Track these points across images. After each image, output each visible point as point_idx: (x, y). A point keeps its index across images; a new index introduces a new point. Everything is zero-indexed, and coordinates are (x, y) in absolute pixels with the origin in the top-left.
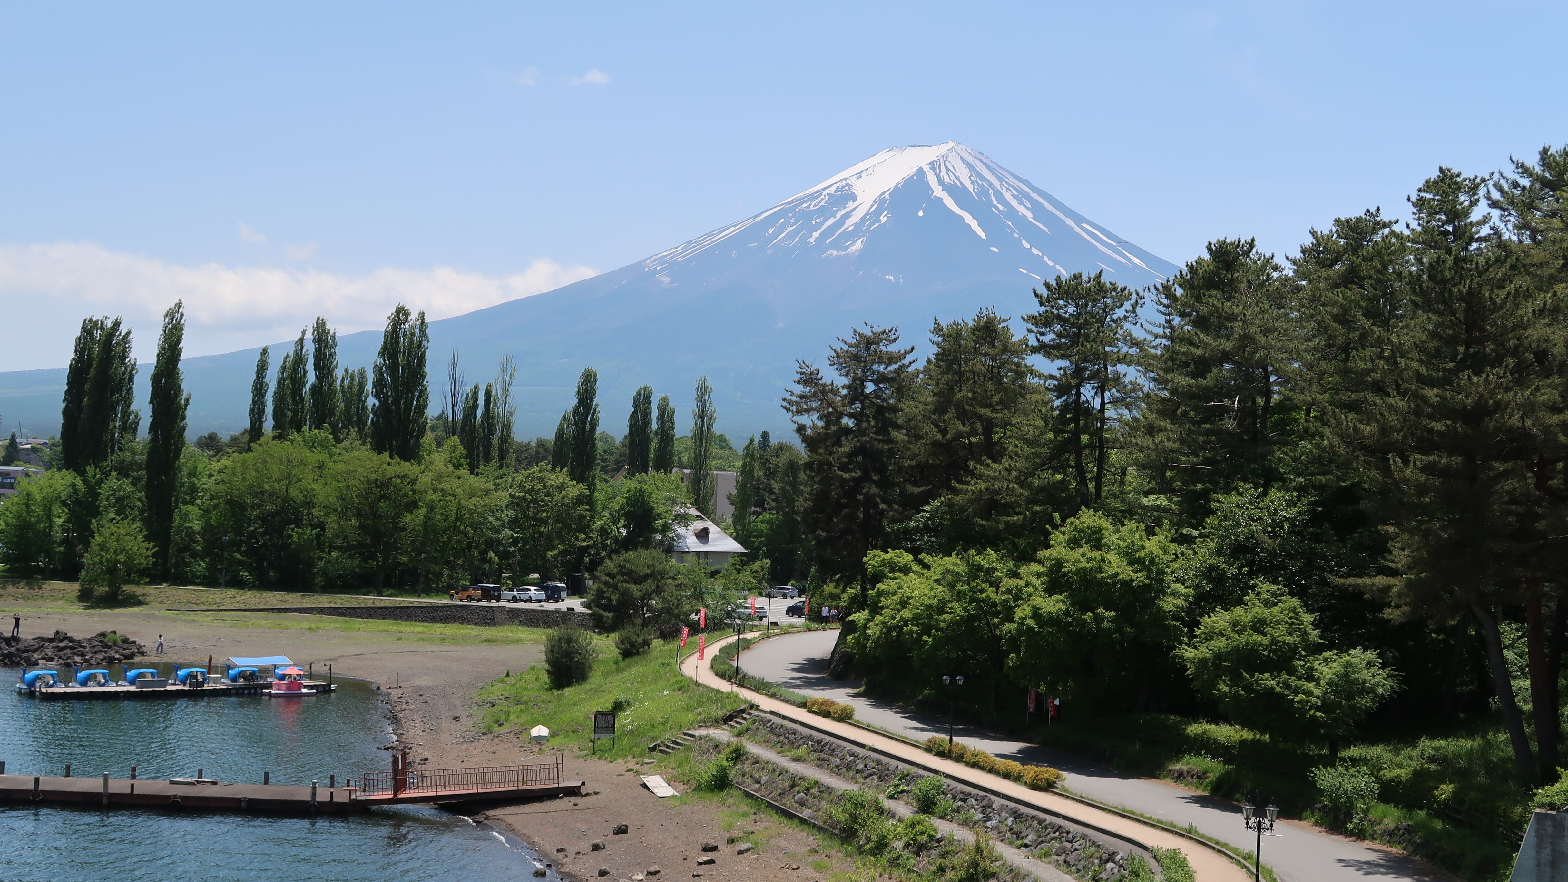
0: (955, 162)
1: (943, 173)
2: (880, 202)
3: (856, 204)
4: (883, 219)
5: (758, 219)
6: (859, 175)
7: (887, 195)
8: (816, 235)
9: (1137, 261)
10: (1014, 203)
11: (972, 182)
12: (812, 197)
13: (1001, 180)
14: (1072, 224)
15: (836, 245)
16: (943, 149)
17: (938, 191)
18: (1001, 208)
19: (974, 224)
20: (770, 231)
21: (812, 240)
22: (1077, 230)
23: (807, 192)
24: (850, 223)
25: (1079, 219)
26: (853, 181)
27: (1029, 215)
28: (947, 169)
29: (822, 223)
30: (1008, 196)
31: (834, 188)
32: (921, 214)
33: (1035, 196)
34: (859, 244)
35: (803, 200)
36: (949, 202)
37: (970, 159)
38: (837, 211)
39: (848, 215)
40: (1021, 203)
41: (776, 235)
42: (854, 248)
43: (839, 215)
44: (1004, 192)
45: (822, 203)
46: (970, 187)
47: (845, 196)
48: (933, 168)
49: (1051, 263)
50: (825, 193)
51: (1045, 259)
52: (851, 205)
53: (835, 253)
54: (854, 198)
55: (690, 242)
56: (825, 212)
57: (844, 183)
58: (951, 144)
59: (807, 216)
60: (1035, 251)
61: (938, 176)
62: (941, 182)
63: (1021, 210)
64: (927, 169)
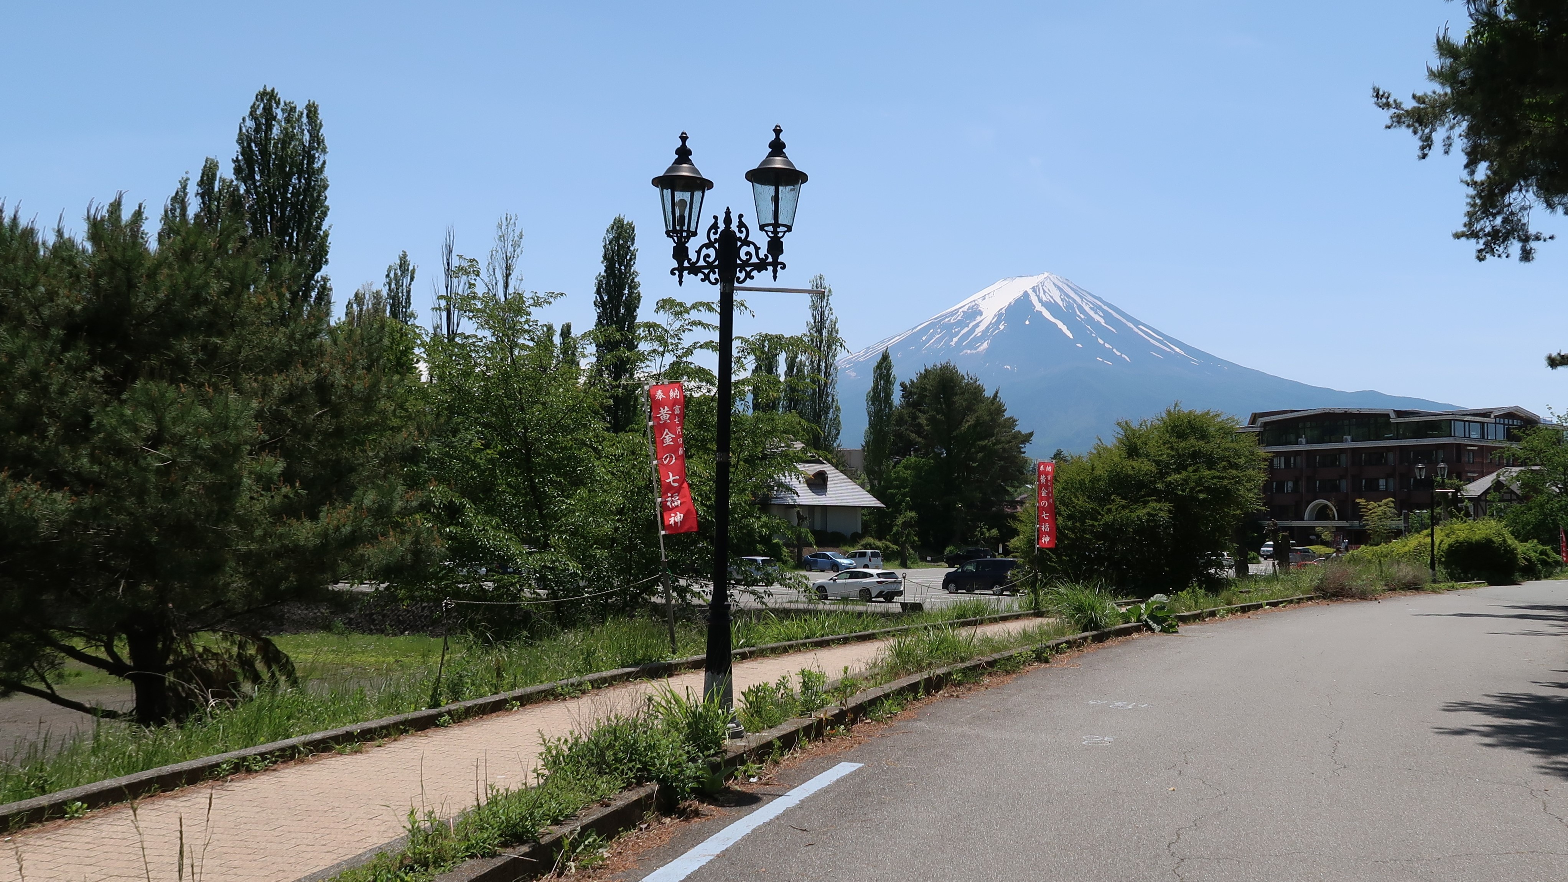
0: (1049, 286)
1: (1042, 294)
2: (999, 315)
3: (983, 317)
4: (1002, 327)
5: (915, 330)
6: (984, 298)
7: (1003, 311)
8: (955, 340)
9: (1177, 350)
10: (1092, 313)
11: (1062, 300)
12: (952, 314)
13: (1082, 298)
14: (1132, 326)
15: (970, 346)
16: (1041, 278)
17: (1038, 307)
18: (1082, 316)
19: (1064, 329)
20: (924, 338)
21: (953, 343)
22: (1136, 330)
23: (948, 310)
24: (979, 331)
25: (1137, 323)
26: (980, 302)
27: (1102, 321)
28: (1044, 292)
29: (959, 331)
30: (1087, 308)
31: (967, 307)
32: (1027, 322)
33: (1105, 308)
34: (985, 345)
35: (946, 316)
36: (1047, 314)
37: (1060, 284)
38: (969, 323)
39: (977, 325)
40: (1096, 313)
41: (928, 341)
42: (982, 348)
43: (971, 326)
44: (1084, 305)
45: (959, 318)
46: (1061, 303)
47: (974, 312)
48: (1034, 291)
49: (1119, 354)
50: (960, 310)
51: (1114, 350)
52: (979, 319)
53: (969, 351)
54: (981, 313)
55: (868, 348)
56: (961, 324)
57: (974, 303)
58: (1046, 274)
59: (949, 326)
60: (1107, 345)
61: (1038, 297)
62: (1040, 300)
63: (1097, 318)
64: (1030, 292)
